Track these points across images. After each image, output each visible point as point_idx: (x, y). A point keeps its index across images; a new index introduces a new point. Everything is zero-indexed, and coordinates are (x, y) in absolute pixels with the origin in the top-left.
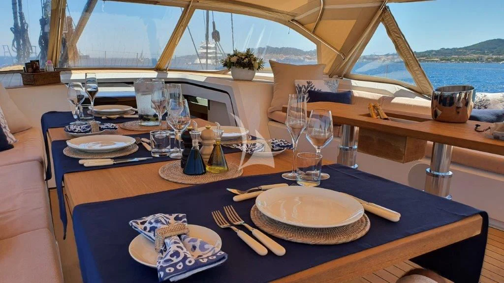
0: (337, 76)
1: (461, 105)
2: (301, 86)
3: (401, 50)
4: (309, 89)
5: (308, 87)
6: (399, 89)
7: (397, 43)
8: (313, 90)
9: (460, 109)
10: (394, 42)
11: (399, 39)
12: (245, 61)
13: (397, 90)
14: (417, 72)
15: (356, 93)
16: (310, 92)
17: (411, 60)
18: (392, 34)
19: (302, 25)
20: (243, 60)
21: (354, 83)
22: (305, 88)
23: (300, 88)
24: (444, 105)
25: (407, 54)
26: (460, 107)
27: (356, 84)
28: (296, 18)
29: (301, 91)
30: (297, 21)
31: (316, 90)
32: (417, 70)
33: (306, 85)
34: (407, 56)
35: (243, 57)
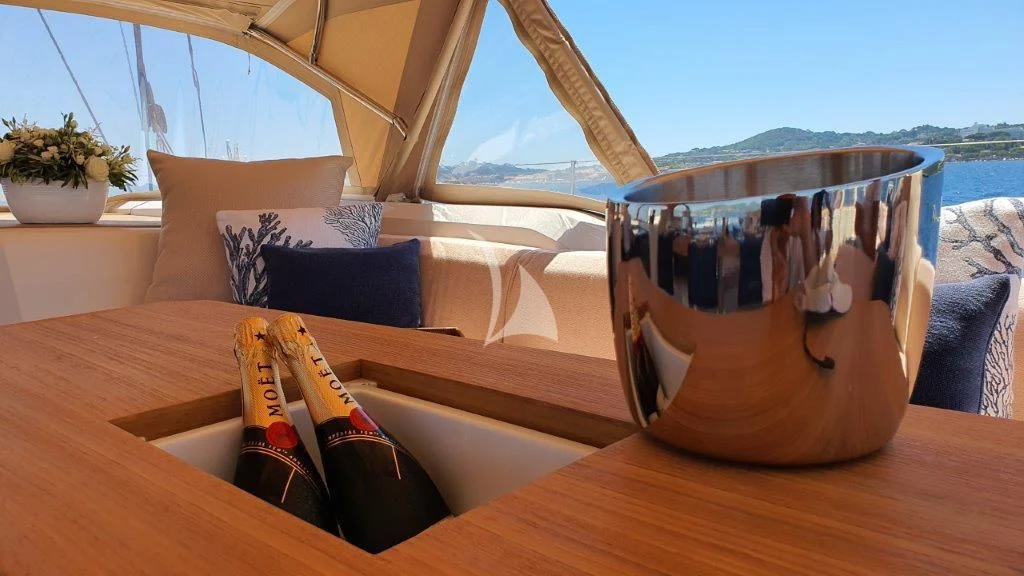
0: (402, 195)
1: (840, 295)
2: (236, 231)
3: (566, 86)
4: (266, 240)
5: (262, 236)
6: (572, 221)
7: (551, 61)
8: (281, 243)
9: (837, 328)
10: (542, 59)
11: (553, 46)
12: (44, 155)
13: (569, 226)
14: (626, 160)
15: (441, 247)
16: (268, 252)
17: (600, 118)
18: (530, 30)
19: (283, 41)
20: (38, 154)
21: (440, 212)
22: (251, 237)
23: (236, 239)
24: (706, 298)
25: (586, 98)
26: (833, 313)
27: (445, 214)
28: (263, 22)
29: (237, 249)
30: (266, 31)
31: (292, 244)
32: (625, 153)
33: (256, 227)
34: (587, 107)
35: (39, 143)
